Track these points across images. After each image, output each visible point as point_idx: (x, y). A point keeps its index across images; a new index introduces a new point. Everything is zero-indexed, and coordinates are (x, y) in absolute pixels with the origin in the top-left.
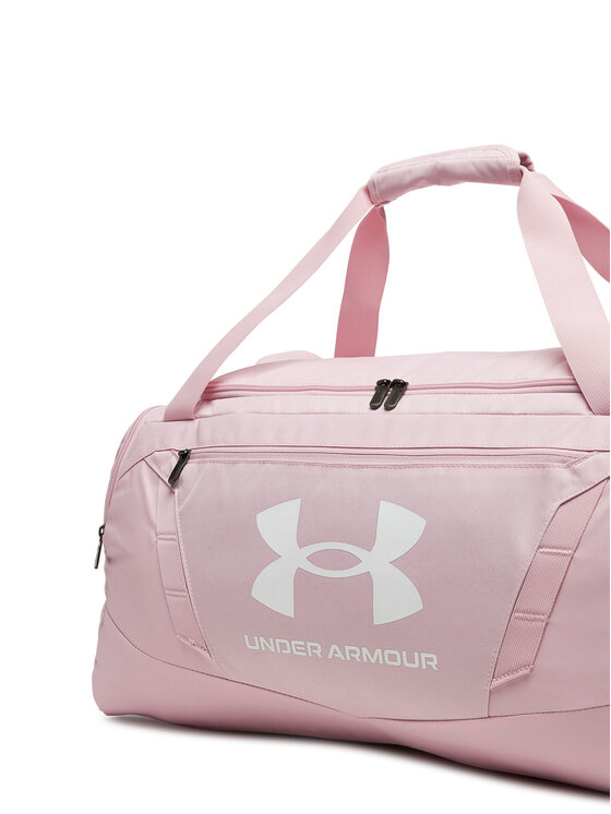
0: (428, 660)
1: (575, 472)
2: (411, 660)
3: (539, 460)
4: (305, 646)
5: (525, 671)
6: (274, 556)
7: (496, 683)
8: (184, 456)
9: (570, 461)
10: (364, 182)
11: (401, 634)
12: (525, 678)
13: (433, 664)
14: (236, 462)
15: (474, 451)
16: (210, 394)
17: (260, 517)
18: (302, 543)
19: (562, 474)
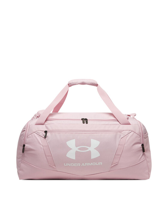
2: (97, 164)
4: (77, 164)
5: (117, 163)
6: (71, 149)
7: (112, 166)
8: (46, 132)
9: (121, 132)
10: (68, 83)
11: (96, 160)
13: (101, 164)
17: (67, 142)
18: (76, 146)
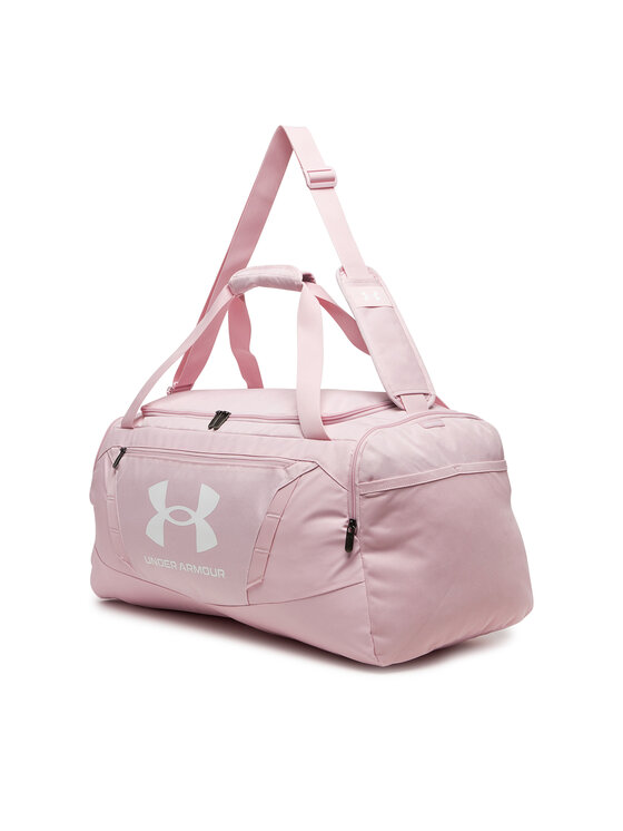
0: (220, 573)
1: (287, 471)
2: (214, 573)
3: (272, 464)
4: (170, 563)
5: (260, 581)
6: (156, 512)
7: (249, 586)
8: (123, 451)
9: (286, 466)
11: (209, 558)
12: (260, 584)
13: (223, 575)
14: (142, 457)
15: (246, 458)
16: (145, 412)
17: (150, 490)
18: (167, 506)
19: (281, 472)
